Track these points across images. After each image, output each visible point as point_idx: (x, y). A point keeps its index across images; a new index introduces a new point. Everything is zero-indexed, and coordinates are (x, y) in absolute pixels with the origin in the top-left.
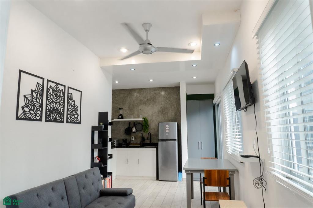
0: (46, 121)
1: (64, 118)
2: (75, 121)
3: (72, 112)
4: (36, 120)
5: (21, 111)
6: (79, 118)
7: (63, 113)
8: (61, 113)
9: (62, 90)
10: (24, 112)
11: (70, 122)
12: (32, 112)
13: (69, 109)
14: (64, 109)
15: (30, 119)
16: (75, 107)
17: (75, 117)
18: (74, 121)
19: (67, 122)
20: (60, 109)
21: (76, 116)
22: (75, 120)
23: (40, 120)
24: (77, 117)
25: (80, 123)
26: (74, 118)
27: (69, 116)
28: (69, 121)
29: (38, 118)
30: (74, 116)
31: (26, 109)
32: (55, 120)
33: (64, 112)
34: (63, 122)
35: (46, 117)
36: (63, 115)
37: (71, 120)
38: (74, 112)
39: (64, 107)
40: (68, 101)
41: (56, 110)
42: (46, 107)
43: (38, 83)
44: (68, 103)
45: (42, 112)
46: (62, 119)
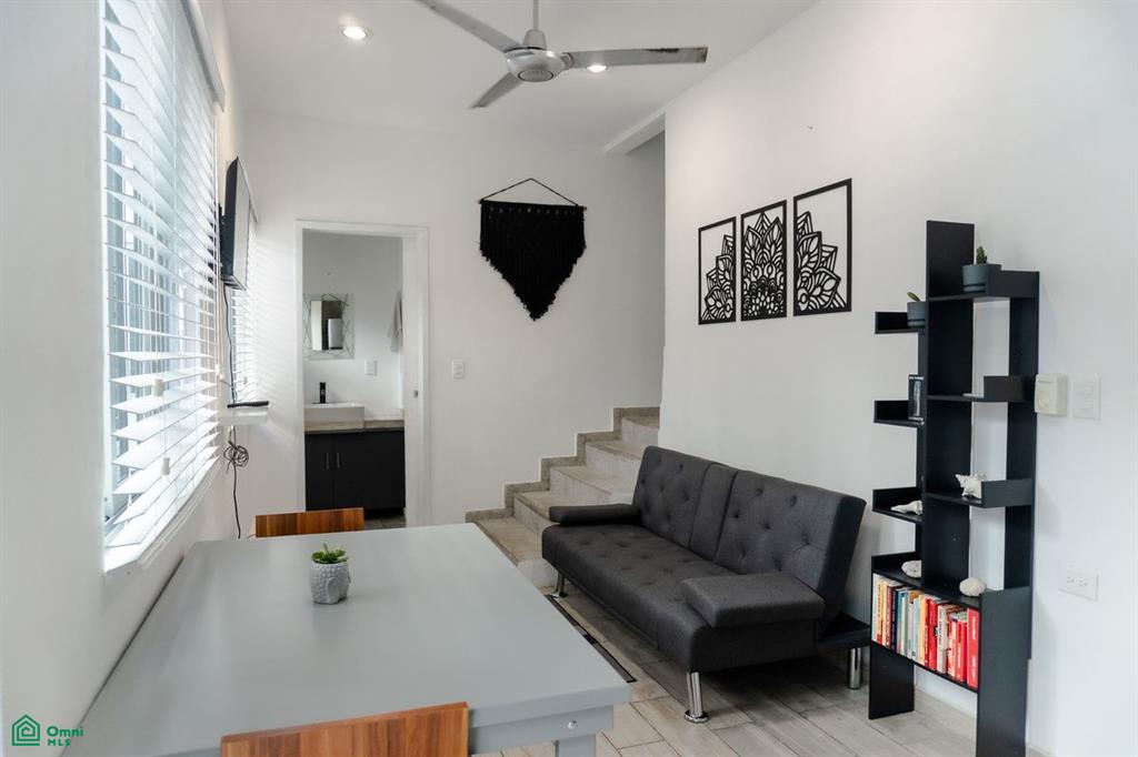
0: (743, 319)
1: (785, 304)
2: (826, 303)
3: (814, 273)
4: (726, 320)
5: (704, 307)
6: (842, 289)
7: (782, 287)
8: (779, 289)
9: (777, 219)
10: (708, 306)
11: (807, 312)
12: (719, 305)
13: (802, 268)
14: (785, 276)
15: (717, 321)
16: (824, 254)
17: (823, 290)
18: (822, 303)
19: (798, 312)
20: (775, 279)
21: (830, 285)
22: (826, 299)
23: (733, 319)
24: (834, 289)
25: (847, 307)
26: (821, 294)
27: (801, 292)
28: (803, 307)
29: (728, 315)
30: (822, 287)
31: (711, 302)
32: (763, 314)
33: (785, 284)
34: (784, 315)
35: (743, 309)
36: (784, 292)
37: (809, 305)
38: (821, 273)
39: (784, 269)
40: (796, 243)
41: (764, 286)
42: (743, 282)
43: (725, 237)
44: (796, 249)
45: (734, 299)
46: (779, 309)
